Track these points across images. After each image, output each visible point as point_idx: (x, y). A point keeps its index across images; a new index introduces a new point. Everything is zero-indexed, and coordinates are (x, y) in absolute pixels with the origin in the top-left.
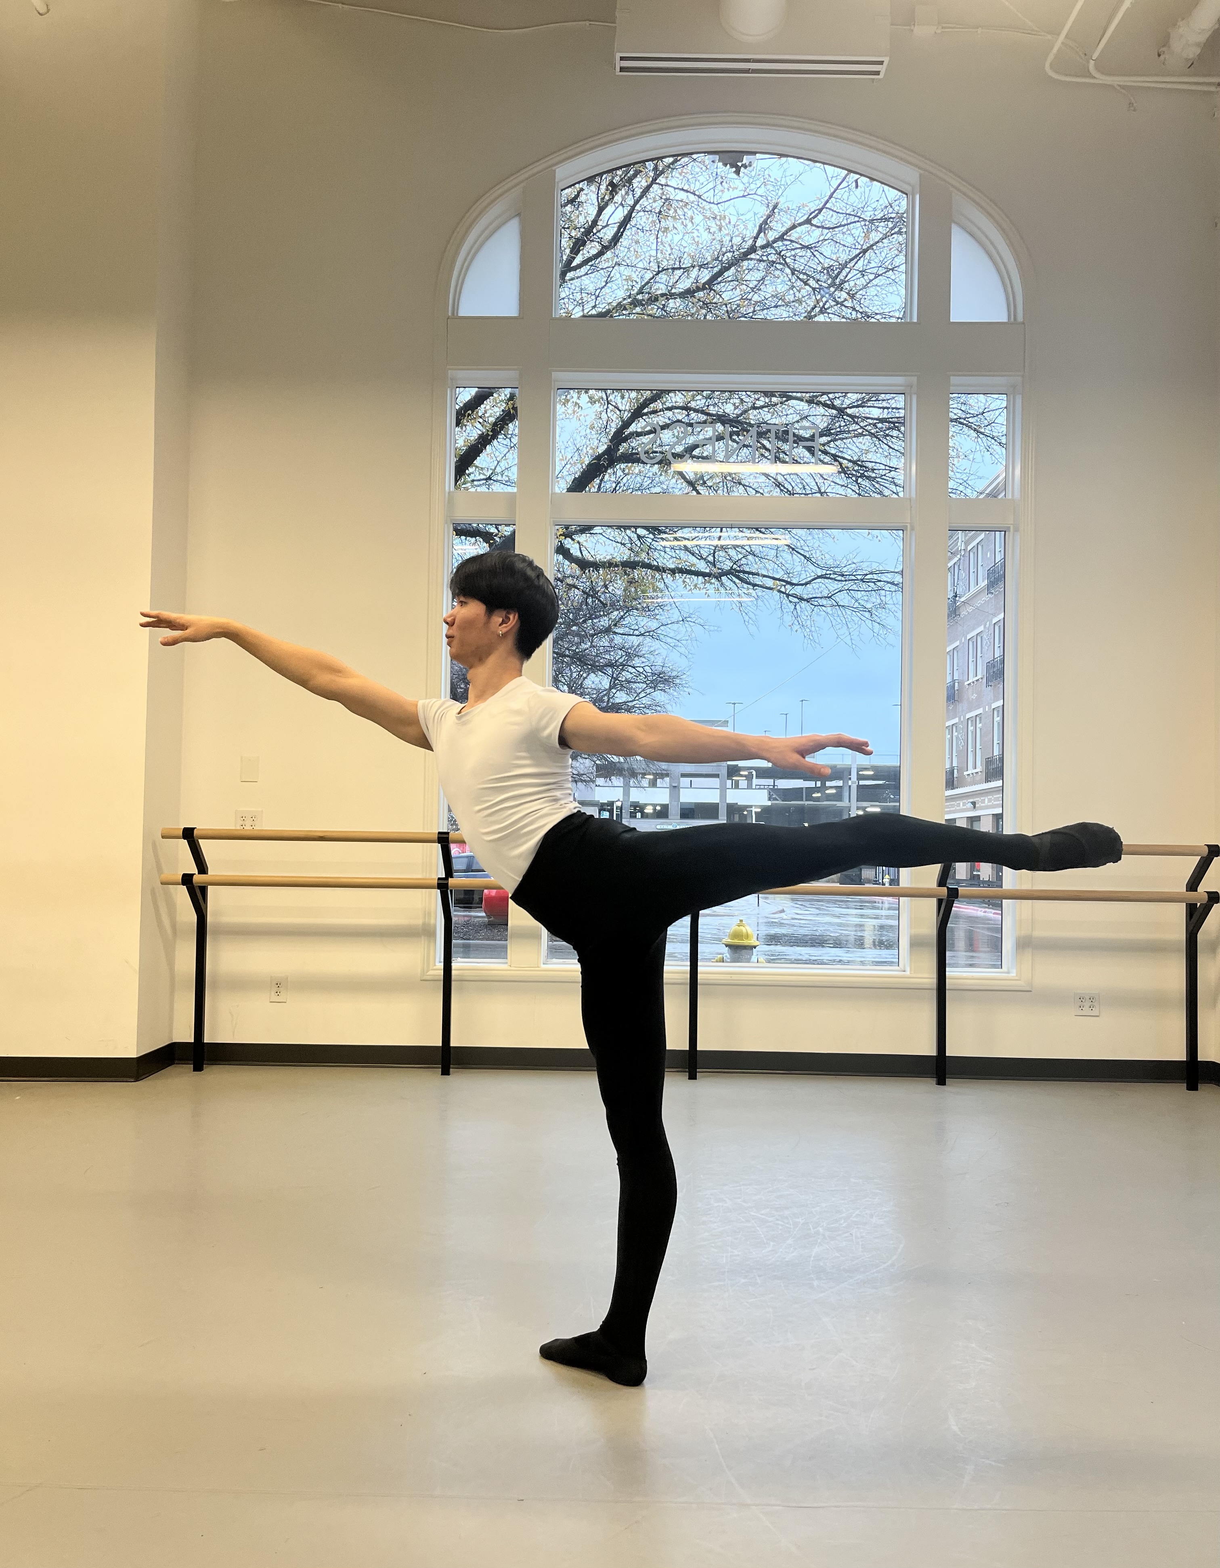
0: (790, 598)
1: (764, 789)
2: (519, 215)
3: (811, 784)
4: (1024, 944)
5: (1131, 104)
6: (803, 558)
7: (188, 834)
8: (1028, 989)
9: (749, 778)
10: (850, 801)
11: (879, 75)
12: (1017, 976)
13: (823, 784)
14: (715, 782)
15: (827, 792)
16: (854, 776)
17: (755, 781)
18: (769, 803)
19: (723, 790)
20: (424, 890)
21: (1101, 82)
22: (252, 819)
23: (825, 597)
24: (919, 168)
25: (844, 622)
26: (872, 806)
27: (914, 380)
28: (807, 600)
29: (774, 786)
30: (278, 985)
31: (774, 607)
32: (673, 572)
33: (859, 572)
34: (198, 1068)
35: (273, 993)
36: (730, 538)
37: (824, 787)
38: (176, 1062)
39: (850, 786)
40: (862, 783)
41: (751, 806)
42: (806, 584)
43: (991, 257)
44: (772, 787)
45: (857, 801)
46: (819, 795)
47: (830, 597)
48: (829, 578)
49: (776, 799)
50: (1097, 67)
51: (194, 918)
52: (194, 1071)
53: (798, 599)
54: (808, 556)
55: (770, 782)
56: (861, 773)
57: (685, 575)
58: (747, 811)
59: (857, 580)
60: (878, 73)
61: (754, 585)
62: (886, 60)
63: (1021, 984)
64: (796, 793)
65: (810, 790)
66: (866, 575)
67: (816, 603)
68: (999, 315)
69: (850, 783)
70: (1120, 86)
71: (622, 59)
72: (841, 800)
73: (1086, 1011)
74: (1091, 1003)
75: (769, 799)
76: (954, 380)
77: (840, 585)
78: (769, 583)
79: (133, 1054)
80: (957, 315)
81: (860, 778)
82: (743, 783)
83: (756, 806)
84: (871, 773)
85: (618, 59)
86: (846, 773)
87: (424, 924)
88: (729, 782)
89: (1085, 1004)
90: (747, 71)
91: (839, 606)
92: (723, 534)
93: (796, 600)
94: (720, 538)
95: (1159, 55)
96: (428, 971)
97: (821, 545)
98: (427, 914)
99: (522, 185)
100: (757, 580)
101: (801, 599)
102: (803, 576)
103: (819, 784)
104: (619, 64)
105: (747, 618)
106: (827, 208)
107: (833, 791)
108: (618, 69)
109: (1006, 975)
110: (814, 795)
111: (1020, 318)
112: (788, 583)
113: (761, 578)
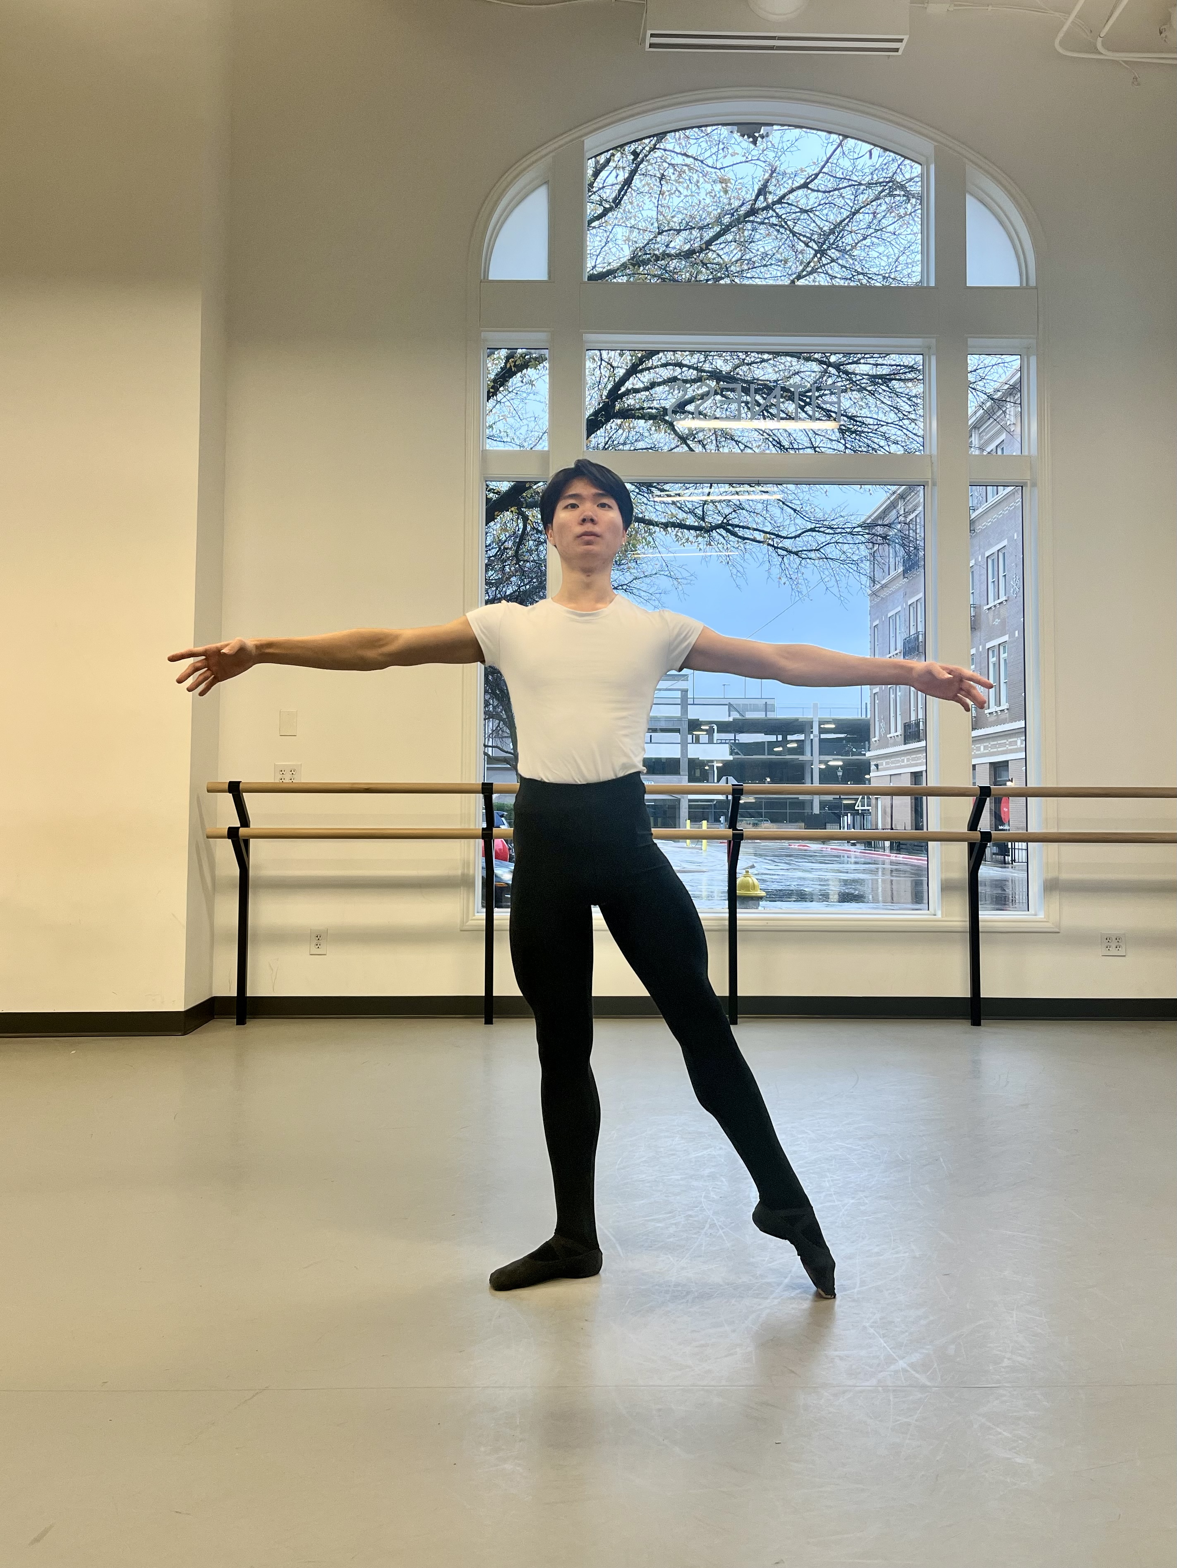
0: (780, 551)
1: (725, 743)
2: (546, 182)
3: (772, 738)
4: (1052, 886)
5: (1135, 78)
6: (792, 512)
7: (234, 788)
8: (1057, 930)
9: (710, 732)
10: (812, 755)
11: (898, 52)
12: (1045, 918)
13: (785, 738)
14: (676, 737)
15: (788, 746)
16: (816, 730)
17: (716, 736)
18: (731, 758)
19: (684, 745)
20: (463, 840)
21: (1106, 58)
22: (291, 773)
23: (815, 550)
24: (936, 141)
25: (832, 574)
26: (835, 760)
27: (934, 340)
28: (796, 553)
29: (735, 740)
30: (318, 938)
31: (761, 560)
32: (666, 526)
33: (849, 525)
34: (241, 1022)
35: (313, 945)
36: (719, 492)
37: (785, 741)
38: (215, 1017)
39: (812, 740)
40: (823, 736)
41: (712, 761)
42: (795, 537)
43: (1001, 223)
44: (733, 741)
45: (819, 755)
46: (781, 749)
47: (818, 550)
48: (819, 531)
49: (737, 754)
50: (1103, 44)
51: (236, 871)
52: (237, 1024)
53: (787, 551)
54: (798, 509)
55: (731, 736)
56: (822, 726)
57: (677, 529)
58: (708, 766)
59: (846, 533)
60: (897, 50)
61: (744, 539)
62: (906, 38)
63: (1048, 926)
64: (758, 747)
65: (772, 744)
66: (854, 528)
67: (803, 556)
68: (1012, 280)
69: (812, 736)
70: (1124, 62)
71: (652, 35)
72: (802, 753)
73: (1113, 951)
74: (1117, 944)
75: (731, 754)
76: (970, 341)
77: (828, 537)
78: (759, 536)
79: (182, 1009)
80: (973, 280)
81: (822, 731)
82: (704, 737)
83: (718, 761)
84: (833, 726)
85: (648, 35)
86: (807, 729)
87: (463, 875)
88: (690, 736)
89: (1111, 944)
90: (772, 48)
91: (827, 558)
92: (712, 490)
93: (785, 553)
94: (709, 494)
95: (1161, 33)
96: (466, 923)
97: (811, 499)
98: (466, 864)
99: (551, 155)
100: (747, 534)
101: (790, 552)
102: (792, 529)
103: (780, 738)
104: (649, 40)
105: (734, 571)
106: (824, 173)
107: (795, 745)
108: (647, 45)
109: (1034, 917)
110: (775, 749)
111: (1033, 283)
112: (778, 536)
113: (752, 531)
